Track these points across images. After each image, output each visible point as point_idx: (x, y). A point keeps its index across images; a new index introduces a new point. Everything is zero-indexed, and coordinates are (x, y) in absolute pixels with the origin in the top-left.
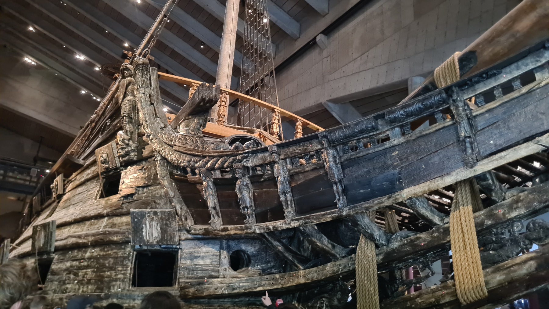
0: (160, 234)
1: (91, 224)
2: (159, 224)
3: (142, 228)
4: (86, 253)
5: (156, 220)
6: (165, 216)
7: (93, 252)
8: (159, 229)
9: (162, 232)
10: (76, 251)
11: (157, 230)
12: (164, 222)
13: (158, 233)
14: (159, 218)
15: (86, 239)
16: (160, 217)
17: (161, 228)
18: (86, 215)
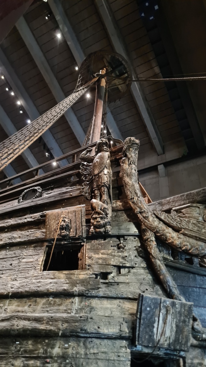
0: (173, 334)
1: (50, 304)
2: (175, 320)
3: (154, 322)
4: (53, 348)
5: (173, 313)
6: (185, 310)
7: (66, 348)
8: (174, 326)
9: (177, 332)
10: (30, 342)
11: (172, 327)
12: (182, 318)
13: (171, 332)
14: (176, 312)
15: (51, 325)
16: (177, 310)
17: (177, 326)
18: (39, 289)
